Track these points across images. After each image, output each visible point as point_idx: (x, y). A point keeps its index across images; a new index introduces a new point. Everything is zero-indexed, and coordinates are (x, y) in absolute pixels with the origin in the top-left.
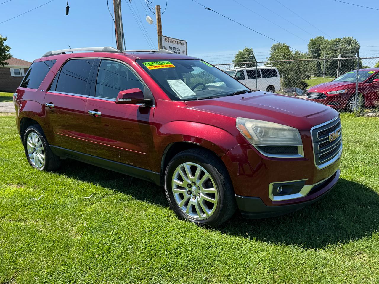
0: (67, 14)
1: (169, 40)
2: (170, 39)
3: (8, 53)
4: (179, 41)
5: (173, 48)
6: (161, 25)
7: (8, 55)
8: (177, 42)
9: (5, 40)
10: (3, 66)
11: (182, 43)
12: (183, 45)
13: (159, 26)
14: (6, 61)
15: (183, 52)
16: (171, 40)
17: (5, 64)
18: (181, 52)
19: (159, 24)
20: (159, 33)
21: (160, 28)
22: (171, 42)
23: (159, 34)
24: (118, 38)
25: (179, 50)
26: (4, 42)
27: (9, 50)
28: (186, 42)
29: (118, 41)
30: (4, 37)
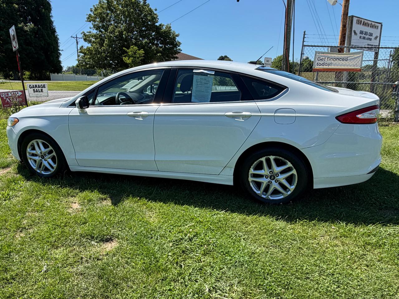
1: (361, 21)
2: (363, 20)
3: (178, 48)
4: (373, 23)
5: (364, 32)
6: (348, 5)
7: (179, 49)
8: (371, 24)
9: (177, 36)
11: (376, 26)
12: (377, 28)
13: (345, 6)
14: (176, 55)
15: (376, 38)
16: (364, 22)
17: (176, 59)
18: (373, 38)
19: (346, 3)
20: (344, 15)
21: (347, 8)
22: (363, 24)
23: (344, 17)
24: (287, 26)
25: (371, 35)
26: (177, 38)
27: (180, 45)
28: (382, 25)
29: (287, 29)
30: (177, 33)
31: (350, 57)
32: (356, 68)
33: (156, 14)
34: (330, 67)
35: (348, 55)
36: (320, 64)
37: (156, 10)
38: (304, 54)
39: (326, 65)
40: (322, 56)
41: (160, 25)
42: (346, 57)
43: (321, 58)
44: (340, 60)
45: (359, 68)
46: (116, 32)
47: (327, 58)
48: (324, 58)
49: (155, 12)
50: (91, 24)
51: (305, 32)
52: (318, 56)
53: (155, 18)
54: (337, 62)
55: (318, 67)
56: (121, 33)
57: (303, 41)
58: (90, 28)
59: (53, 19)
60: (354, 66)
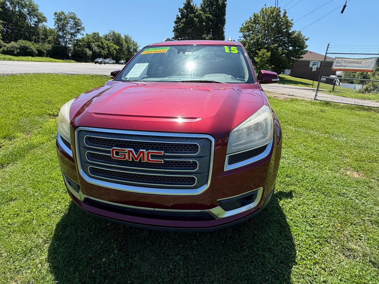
0: (342, 12)
7: (305, 51)
9: (306, 40)
10: (299, 59)
14: (302, 56)
31: (363, 61)
32: (368, 69)
33: (291, 23)
34: (346, 68)
35: (362, 60)
36: (338, 66)
37: (292, 20)
38: (326, 59)
39: (343, 66)
40: (340, 60)
41: (293, 32)
42: (360, 61)
43: (339, 62)
44: (355, 63)
45: (372, 69)
46: (255, 39)
47: (343, 61)
48: (341, 61)
49: (291, 22)
50: (241, 34)
51: (329, 44)
52: (337, 60)
53: (289, 26)
54: (352, 64)
55: (335, 67)
56: (258, 40)
57: (327, 50)
58: (240, 37)
59: (224, 30)
60: (367, 67)
